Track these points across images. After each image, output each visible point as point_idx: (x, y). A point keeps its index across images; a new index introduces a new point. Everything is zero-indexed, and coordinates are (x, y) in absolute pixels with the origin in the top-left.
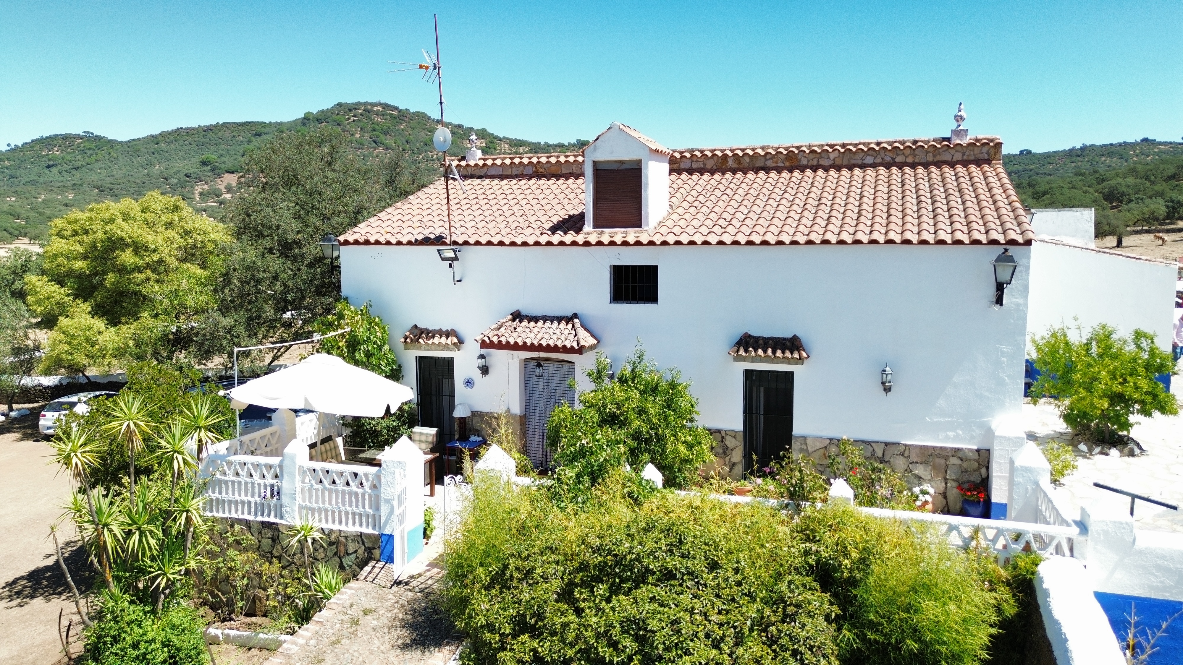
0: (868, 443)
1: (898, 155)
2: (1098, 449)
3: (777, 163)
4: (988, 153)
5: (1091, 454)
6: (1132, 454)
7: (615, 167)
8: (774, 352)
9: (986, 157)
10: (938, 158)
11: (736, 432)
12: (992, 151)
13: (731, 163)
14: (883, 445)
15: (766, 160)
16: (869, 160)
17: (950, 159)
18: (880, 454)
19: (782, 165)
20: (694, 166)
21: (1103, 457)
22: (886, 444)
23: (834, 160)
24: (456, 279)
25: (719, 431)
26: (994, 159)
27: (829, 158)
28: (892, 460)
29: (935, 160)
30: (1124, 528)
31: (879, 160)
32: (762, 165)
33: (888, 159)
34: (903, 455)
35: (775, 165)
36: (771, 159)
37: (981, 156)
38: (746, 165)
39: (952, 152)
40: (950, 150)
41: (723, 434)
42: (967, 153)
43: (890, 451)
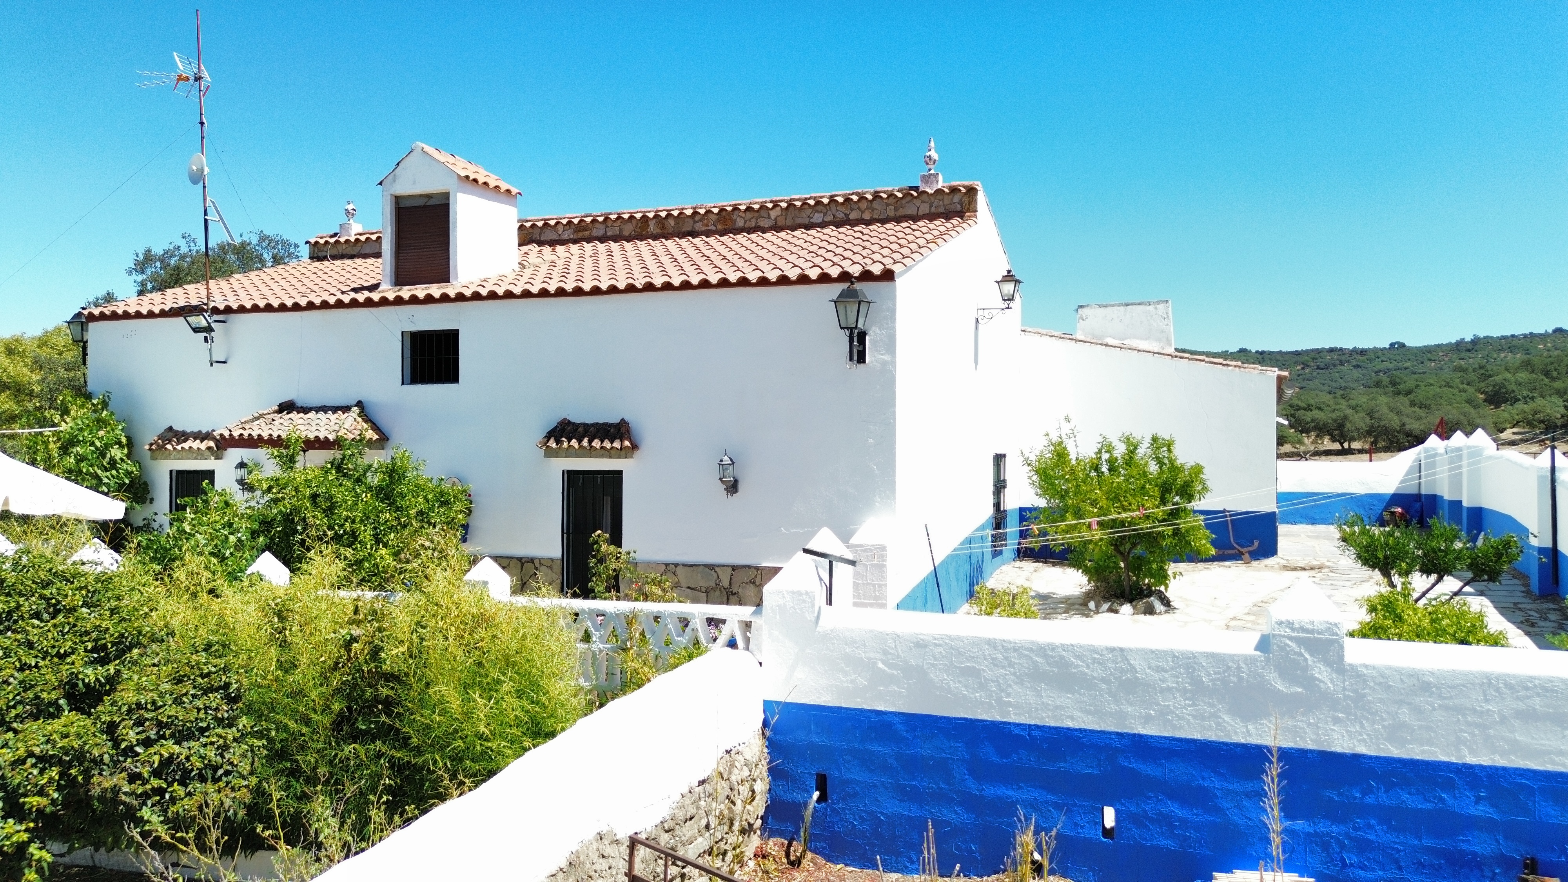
0: (711, 567)
1: (852, 210)
2: (1106, 606)
3: (707, 225)
4: (960, 203)
5: (1097, 612)
6: (1150, 611)
7: (421, 203)
8: (590, 442)
9: (959, 208)
10: (901, 212)
11: (552, 560)
12: (966, 199)
13: (652, 228)
14: (730, 570)
15: (695, 222)
16: (818, 218)
17: (915, 213)
18: (725, 583)
19: (714, 228)
20: (609, 233)
21: (1112, 615)
22: (734, 568)
23: (775, 219)
24: (214, 359)
25: (532, 560)
26: (968, 210)
27: (769, 217)
28: (740, 591)
29: (898, 214)
30: (804, 601)
31: (829, 218)
32: (690, 229)
33: (840, 215)
34: (754, 583)
35: (704, 228)
36: (700, 220)
37: (952, 207)
38: (671, 230)
39: (917, 202)
40: (915, 201)
41: (537, 564)
42: (936, 204)
43: (740, 576)
